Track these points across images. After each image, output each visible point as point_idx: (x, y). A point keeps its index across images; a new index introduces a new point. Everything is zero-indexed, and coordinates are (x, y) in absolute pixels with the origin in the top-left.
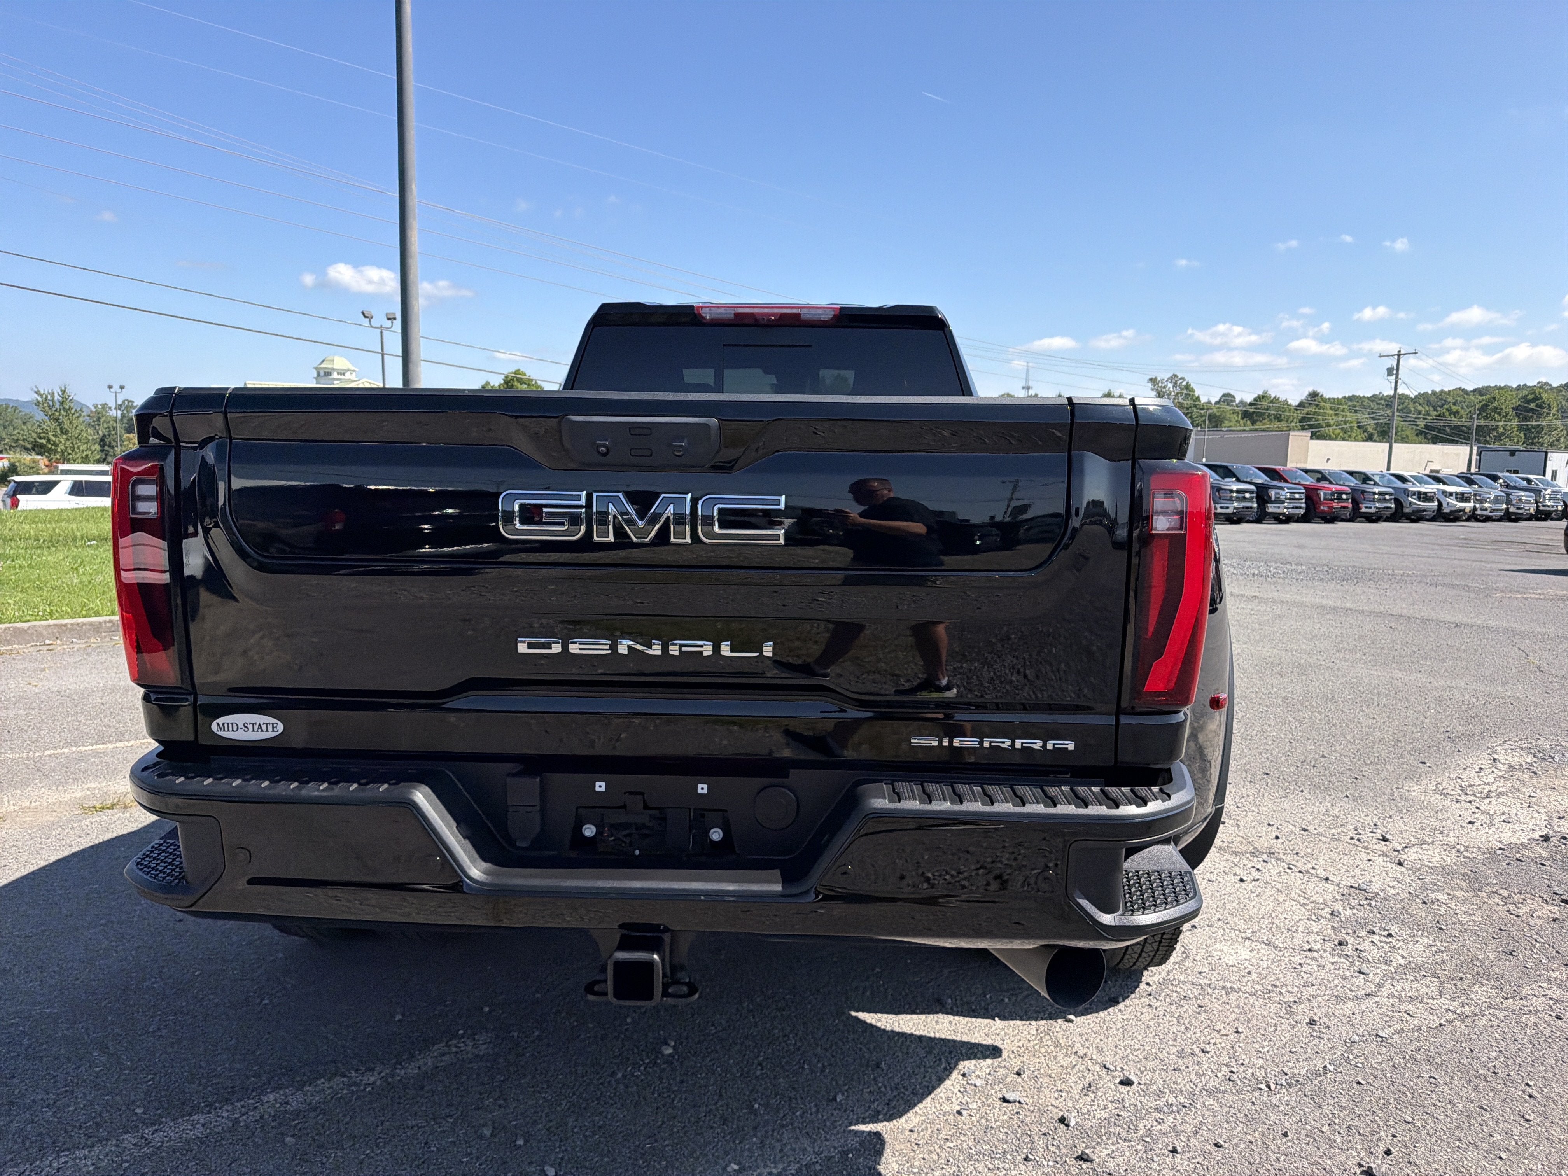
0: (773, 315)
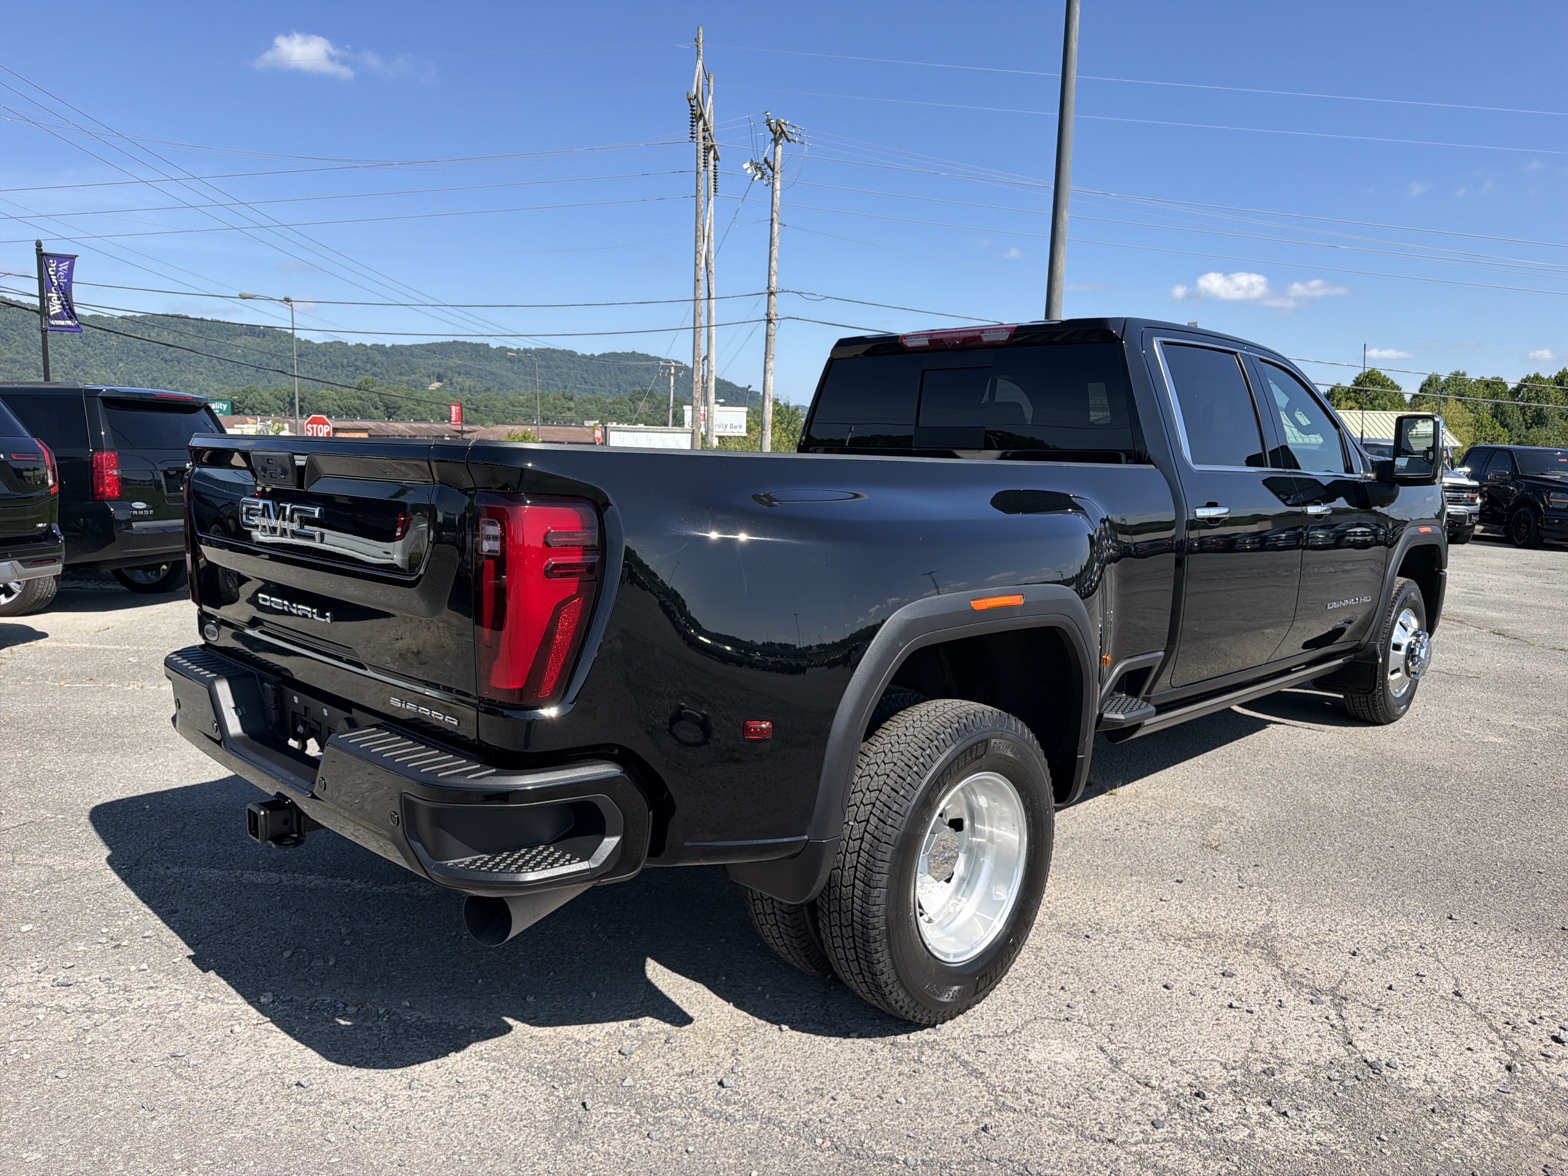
0: (957, 339)
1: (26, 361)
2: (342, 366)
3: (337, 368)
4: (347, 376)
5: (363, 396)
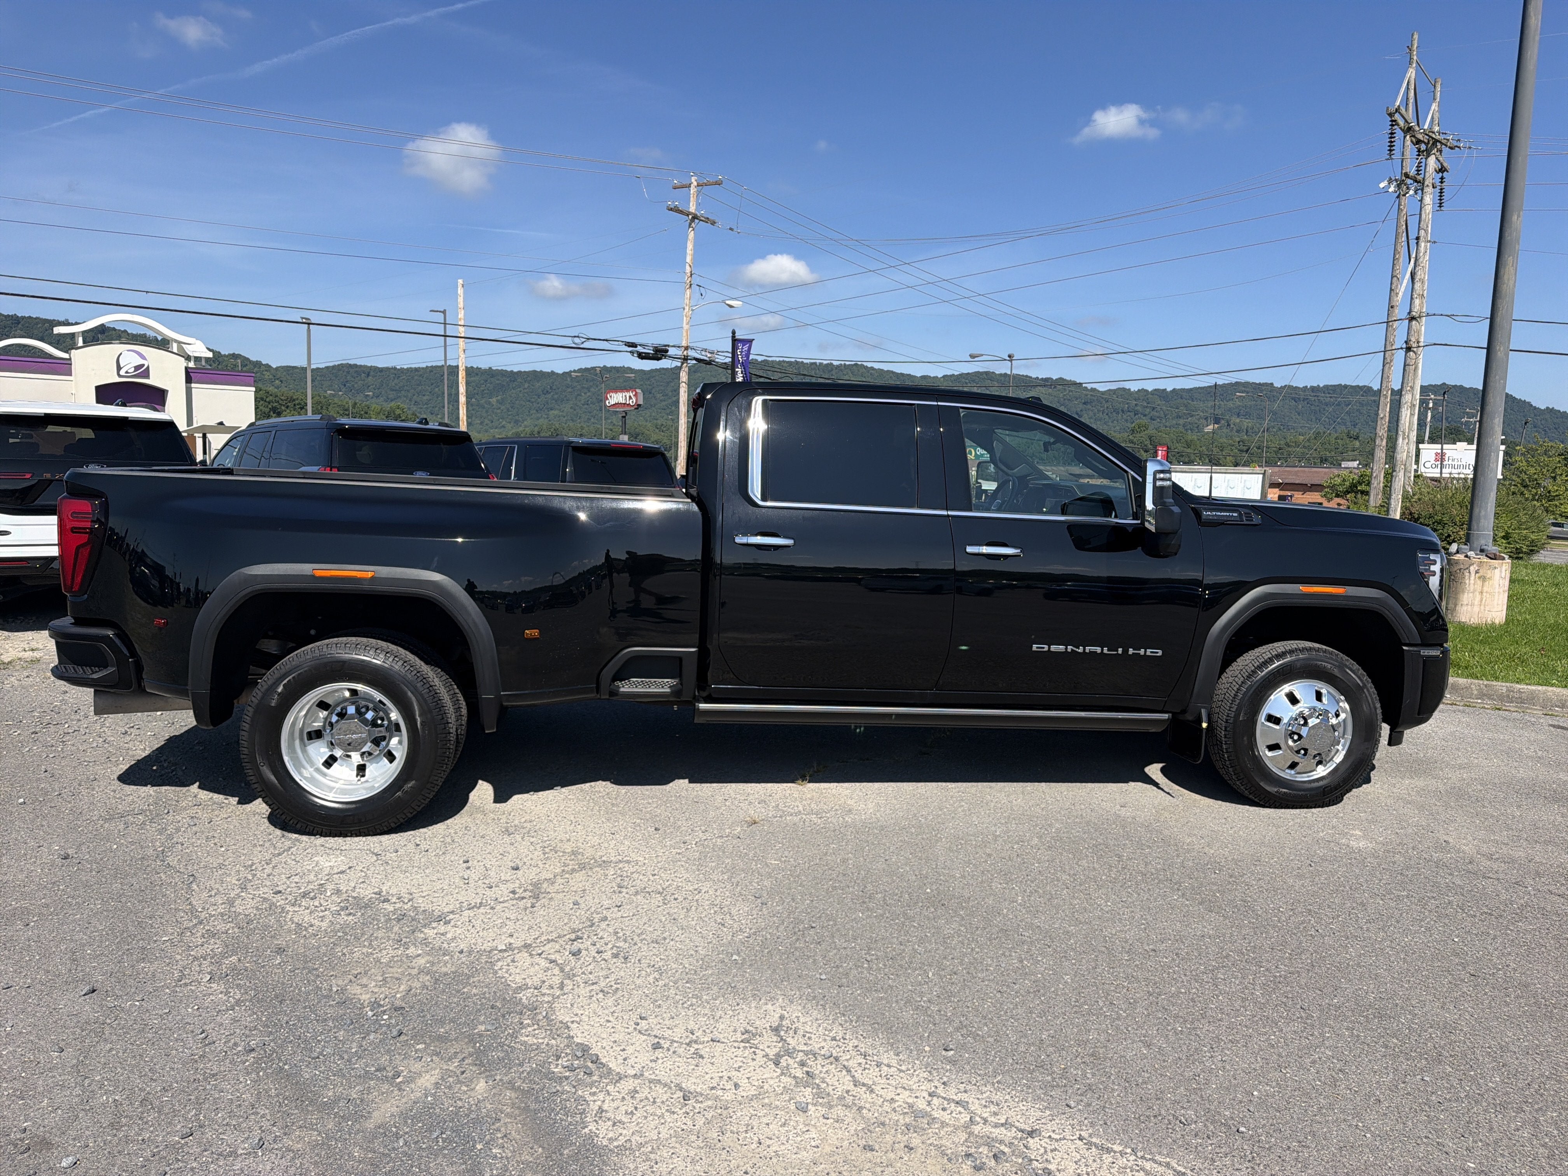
2: (1123, 411)
3: (1118, 413)
4: (1127, 421)
5: (1135, 440)
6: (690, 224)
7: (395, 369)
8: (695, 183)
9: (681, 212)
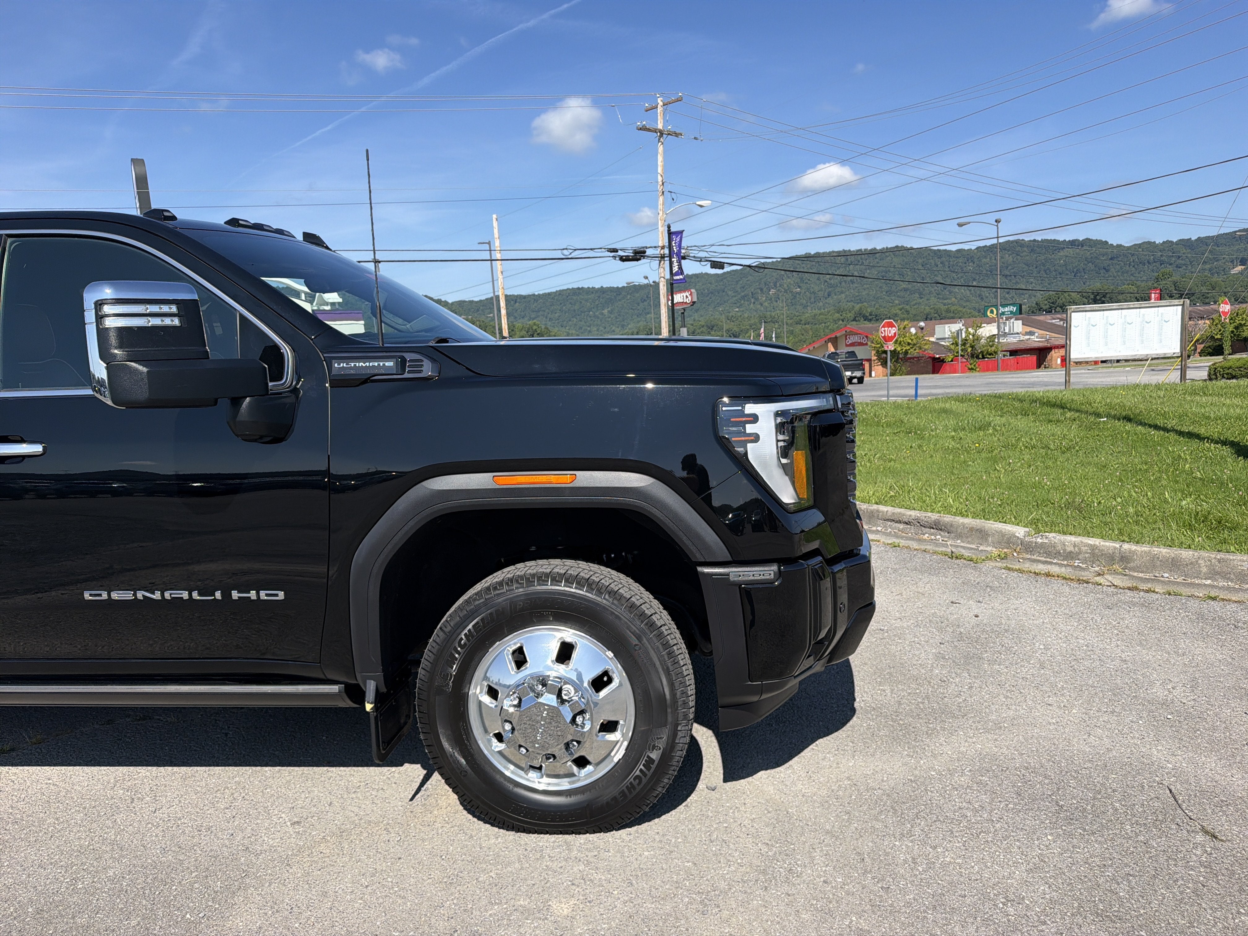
1: (913, 289)
2: (1148, 262)
3: (1144, 265)
4: (1153, 271)
6: (659, 139)
7: (534, 295)
8: (661, 103)
9: (649, 130)
